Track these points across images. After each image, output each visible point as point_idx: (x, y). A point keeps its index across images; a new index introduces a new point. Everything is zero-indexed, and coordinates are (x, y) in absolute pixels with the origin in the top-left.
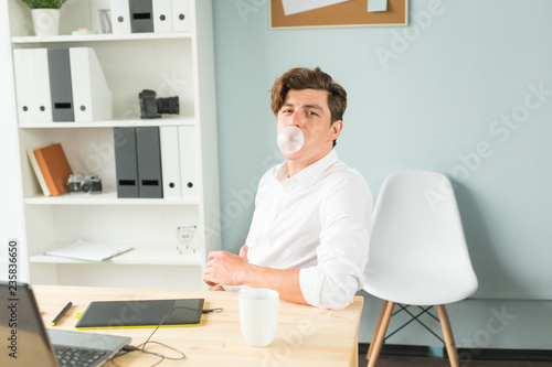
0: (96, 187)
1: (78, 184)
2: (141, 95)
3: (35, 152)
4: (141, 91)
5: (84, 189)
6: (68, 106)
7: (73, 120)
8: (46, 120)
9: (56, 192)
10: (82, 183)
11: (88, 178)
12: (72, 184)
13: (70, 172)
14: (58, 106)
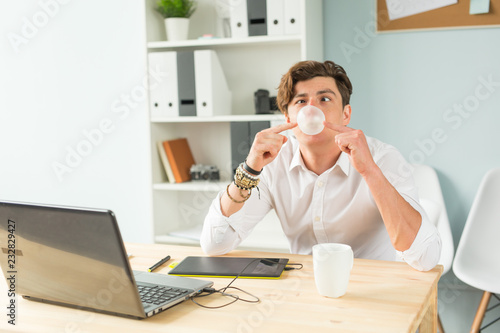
0: (214, 176)
1: (199, 173)
2: (256, 94)
3: (164, 144)
4: (256, 90)
5: (204, 177)
6: (192, 102)
7: (195, 115)
8: (173, 115)
9: (180, 179)
10: (203, 172)
11: (208, 168)
12: (194, 173)
13: (193, 162)
14: (184, 102)
